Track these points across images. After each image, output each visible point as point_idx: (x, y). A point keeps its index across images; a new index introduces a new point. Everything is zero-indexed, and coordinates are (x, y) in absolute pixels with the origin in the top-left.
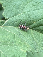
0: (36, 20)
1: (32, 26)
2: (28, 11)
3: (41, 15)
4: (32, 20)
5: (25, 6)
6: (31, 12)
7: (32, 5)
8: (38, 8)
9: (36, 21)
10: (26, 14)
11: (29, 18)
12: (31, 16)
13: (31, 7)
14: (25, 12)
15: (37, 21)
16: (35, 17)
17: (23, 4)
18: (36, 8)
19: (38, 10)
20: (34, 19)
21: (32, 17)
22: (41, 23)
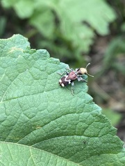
0: (42, 120)
1: (31, 136)
2: (20, 95)
3: (57, 107)
4: (31, 120)
5: (12, 81)
6: (28, 98)
7: (31, 78)
8: (48, 86)
9: (41, 123)
10: (14, 104)
11: (23, 115)
12: (29, 110)
13: (27, 85)
14: (11, 96)
15: (46, 124)
16: (39, 113)
17: (7, 75)
18: (41, 88)
19: (48, 93)
20: (36, 116)
21: (31, 111)
22: (58, 129)
